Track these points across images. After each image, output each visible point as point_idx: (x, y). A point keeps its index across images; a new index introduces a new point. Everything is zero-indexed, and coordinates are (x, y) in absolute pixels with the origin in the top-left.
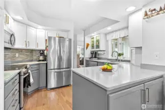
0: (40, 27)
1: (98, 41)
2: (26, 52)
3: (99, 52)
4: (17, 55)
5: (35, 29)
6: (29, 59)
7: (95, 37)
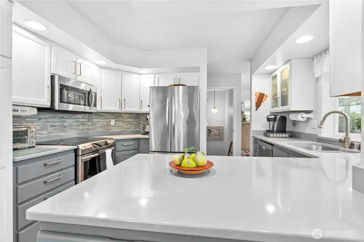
0: (143, 71)
1: (285, 84)
2: (129, 118)
3: (292, 117)
4: (113, 122)
5: (137, 76)
6: (132, 129)
7: (278, 73)
